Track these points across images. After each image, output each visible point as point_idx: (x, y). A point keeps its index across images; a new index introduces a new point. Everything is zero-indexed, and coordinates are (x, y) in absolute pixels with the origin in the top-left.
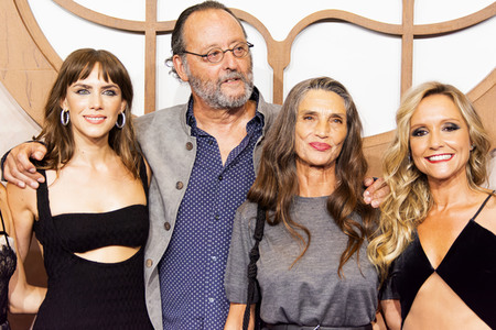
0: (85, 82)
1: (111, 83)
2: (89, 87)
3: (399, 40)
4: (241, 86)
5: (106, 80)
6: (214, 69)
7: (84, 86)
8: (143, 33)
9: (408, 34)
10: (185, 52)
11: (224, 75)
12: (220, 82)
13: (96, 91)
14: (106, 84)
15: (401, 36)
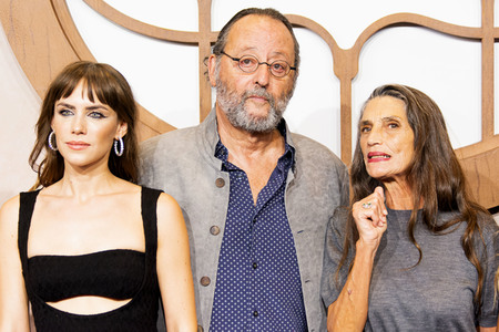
0: (68, 101)
1: (97, 102)
2: (72, 108)
3: (478, 45)
4: (265, 107)
5: (91, 99)
6: (244, 80)
7: (67, 106)
8: (196, 44)
9: (488, 38)
10: (222, 52)
11: (252, 89)
12: (245, 97)
13: (80, 112)
14: (92, 104)
15: (480, 40)
